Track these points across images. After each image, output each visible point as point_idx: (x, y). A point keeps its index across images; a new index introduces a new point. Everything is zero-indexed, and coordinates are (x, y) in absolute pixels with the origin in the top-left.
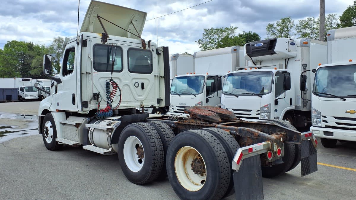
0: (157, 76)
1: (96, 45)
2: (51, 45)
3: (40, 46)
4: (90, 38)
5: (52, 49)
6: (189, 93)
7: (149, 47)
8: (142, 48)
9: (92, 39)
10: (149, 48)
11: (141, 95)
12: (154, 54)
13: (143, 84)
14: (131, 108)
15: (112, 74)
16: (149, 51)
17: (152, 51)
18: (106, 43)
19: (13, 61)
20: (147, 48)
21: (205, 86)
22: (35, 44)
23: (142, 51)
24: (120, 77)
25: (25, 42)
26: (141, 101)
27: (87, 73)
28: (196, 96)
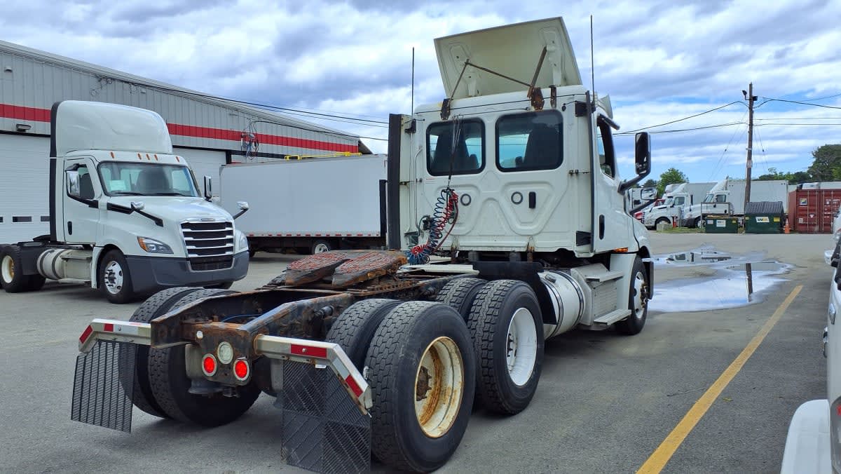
0: (577, 173)
8: (533, 109)
11: (532, 223)
14: (504, 250)
18: (450, 118)
20: (547, 106)
24: (475, 184)
26: (531, 237)
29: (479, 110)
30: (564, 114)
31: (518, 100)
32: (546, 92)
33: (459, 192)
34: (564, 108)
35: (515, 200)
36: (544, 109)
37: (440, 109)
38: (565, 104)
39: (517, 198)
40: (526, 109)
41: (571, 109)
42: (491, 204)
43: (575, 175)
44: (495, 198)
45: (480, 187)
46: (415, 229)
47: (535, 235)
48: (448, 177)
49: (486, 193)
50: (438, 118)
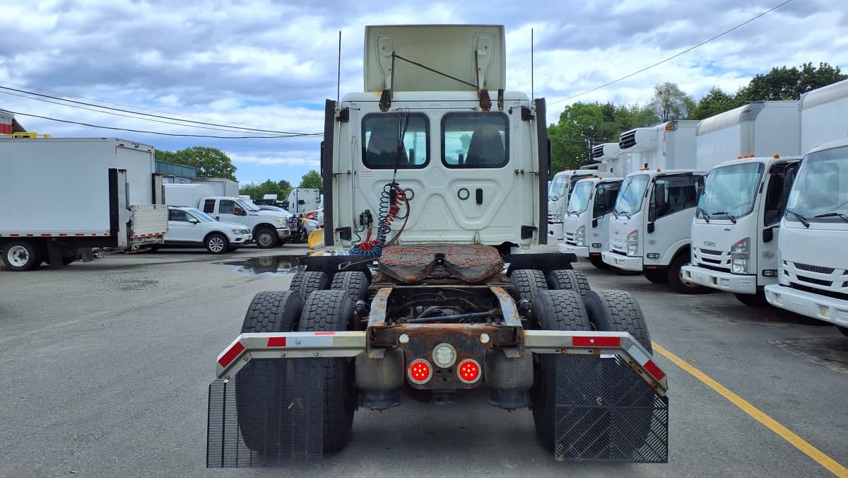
1: (369, 117)
2: (650, 103)
3: (628, 108)
4: (355, 104)
5: (651, 113)
6: (723, 213)
7: (501, 105)
8: (480, 110)
9: (359, 105)
10: (499, 107)
12: (515, 120)
13: (479, 193)
15: (395, 172)
16: (501, 114)
17: (507, 113)
18: (390, 110)
19: (573, 147)
20: (494, 107)
21: (761, 192)
22: (617, 106)
23: (480, 116)
24: (421, 179)
25: (599, 103)
26: (477, 231)
27: (349, 173)
28: (735, 222)
29: (423, 105)
30: (511, 117)
31: (466, 100)
32: (493, 95)
33: (402, 186)
34: (510, 112)
35: (461, 196)
36: (491, 110)
37: (380, 100)
38: (511, 108)
39: (464, 194)
40: (474, 109)
41: (518, 114)
42: (436, 200)
43: (520, 174)
44: (442, 194)
45: (424, 183)
46: (351, 224)
47: (481, 230)
48: (393, 170)
49: (431, 188)
50: (376, 109)
